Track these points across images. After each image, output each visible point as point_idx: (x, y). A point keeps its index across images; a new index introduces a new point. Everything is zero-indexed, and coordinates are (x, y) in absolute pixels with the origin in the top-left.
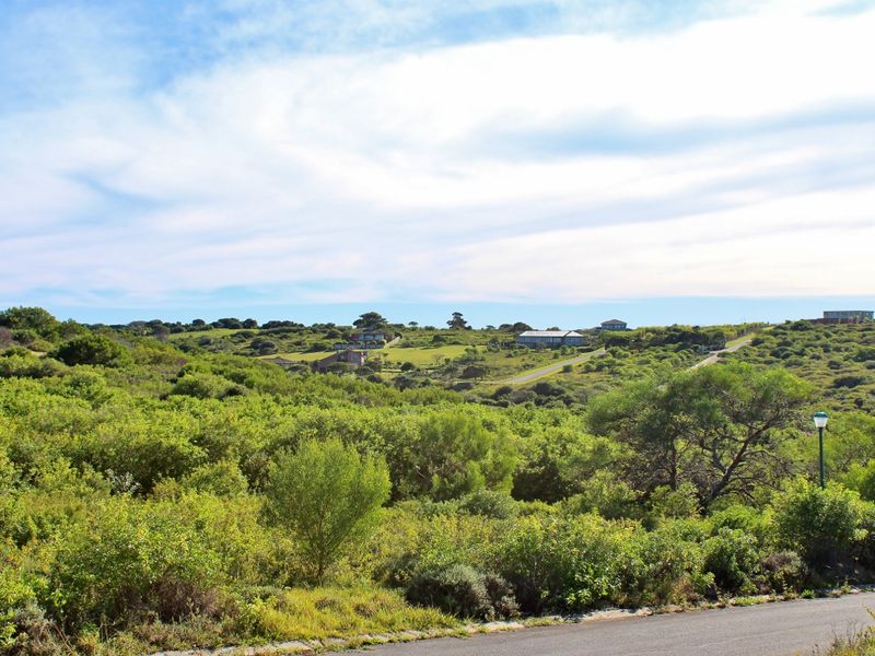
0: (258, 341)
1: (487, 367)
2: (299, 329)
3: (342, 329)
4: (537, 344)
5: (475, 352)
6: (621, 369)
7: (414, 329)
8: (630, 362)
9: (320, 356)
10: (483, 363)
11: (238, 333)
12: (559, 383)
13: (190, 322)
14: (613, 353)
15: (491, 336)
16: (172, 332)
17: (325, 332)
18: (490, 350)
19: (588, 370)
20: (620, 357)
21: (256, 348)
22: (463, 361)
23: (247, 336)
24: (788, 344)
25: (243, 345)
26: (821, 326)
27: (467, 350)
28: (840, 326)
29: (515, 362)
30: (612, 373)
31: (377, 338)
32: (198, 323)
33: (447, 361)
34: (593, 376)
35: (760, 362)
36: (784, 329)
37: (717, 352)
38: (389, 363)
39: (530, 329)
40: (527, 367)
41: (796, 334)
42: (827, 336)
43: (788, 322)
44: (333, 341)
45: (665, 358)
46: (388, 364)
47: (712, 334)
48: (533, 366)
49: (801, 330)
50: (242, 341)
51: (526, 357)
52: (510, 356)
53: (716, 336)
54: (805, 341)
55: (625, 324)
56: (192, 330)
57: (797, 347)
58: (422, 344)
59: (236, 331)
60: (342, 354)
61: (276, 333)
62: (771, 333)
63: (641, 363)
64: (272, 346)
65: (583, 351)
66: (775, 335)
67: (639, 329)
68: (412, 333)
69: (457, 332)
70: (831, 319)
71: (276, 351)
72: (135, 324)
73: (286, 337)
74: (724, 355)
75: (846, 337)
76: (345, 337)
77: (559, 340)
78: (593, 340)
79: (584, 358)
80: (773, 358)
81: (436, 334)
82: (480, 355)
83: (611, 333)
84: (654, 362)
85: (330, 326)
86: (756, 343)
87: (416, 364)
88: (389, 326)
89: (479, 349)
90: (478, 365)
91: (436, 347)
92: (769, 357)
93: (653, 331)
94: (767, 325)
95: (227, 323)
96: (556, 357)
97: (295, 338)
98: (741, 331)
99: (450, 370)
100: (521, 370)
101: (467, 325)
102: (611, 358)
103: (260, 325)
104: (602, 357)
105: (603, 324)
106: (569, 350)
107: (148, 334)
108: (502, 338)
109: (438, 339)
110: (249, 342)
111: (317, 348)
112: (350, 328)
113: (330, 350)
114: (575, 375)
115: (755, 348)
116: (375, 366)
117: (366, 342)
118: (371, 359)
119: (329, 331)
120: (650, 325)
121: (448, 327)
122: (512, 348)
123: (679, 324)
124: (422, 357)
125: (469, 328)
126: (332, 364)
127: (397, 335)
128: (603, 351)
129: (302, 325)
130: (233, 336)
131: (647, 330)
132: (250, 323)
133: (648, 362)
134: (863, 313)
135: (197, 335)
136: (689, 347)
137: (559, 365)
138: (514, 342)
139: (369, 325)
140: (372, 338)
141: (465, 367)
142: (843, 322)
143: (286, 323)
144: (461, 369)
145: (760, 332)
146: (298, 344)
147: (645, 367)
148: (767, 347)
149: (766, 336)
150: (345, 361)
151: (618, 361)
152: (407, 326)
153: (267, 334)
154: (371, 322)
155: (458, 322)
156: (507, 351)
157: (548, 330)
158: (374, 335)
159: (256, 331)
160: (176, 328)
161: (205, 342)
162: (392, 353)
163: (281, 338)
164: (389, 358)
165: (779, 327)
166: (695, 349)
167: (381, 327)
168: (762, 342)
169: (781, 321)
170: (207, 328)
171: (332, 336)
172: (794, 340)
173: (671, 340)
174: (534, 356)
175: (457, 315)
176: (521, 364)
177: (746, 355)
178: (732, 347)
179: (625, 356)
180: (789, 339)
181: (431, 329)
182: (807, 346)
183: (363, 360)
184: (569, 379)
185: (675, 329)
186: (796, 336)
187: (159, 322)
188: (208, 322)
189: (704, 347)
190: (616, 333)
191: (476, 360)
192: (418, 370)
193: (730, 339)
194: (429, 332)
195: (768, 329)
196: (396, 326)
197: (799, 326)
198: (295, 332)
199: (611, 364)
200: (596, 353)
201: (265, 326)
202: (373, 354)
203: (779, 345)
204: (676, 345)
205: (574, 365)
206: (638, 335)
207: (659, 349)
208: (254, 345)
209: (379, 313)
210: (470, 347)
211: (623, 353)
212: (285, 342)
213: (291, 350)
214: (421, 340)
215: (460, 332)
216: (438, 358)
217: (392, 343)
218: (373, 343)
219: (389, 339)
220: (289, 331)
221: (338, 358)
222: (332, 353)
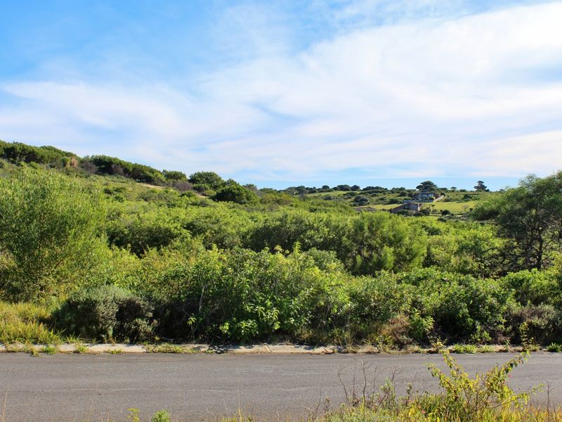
0: (359, 198)
2: (384, 191)
3: (409, 191)
7: (453, 191)
9: (394, 206)
11: (348, 193)
13: (321, 187)
16: (309, 193)
17: (398, 193)
21: (357, 202)
23: (352, 195)
25: (349, 200)
31: (430, 196)
32: (325, 188)
33: (471, 209)
38: (435, 211)
44: (403, 198)
46: (434, 211)
50: (349, 198)
56: (322, 192)
58: (457, 200)
59: (345, 192)
60: (406, 205)
61: (370, 193)
64: (366, 201)
68: (452, 194)
69: (480, 193)
71: (369, 204)
72: (290, 188)
73: (375, 195)
76: (410, 195)
81: (466, 194)
85: (402, 189)
87: (451, 212)
88: (438, 190)
91: (466, 201)
95: (342, 188)
97: (381, 196)
101: (486, 189)
103: (362, 189)
107: (296, 194)
109: (467, 197)
110: (353, 198)
111: (393, 202)
112: (414, 190)
113: (401, 203)
116: (426, 212)
117: (422, 198)
118: (424, 208)
119: (401, 192)
121: (474, 190)
124: (455, 207)
125: (488, 191)
126: (400, 211)
127: (442, 194)
129: (386, 189)
130: (344, 195)
132: (356, 188)
135: (323, 194)
139: (426, 188)
140: (426, 196)
143: (377, 188)
146: (382, 199)
150: (408, 209)
152: (449, 189)
153: (364, 194)
155: (481, 187)
158: (428, 194)
159: (359, 192)
160: (312, 191)
161: (329, 198)
162: (438, 205)
163: (372, 196)
164: (435, 208)
167: (432, 189)
170: (330, 191)
171: (403, 194)
175: (480, 182)
181: (464, 191)
183: (419, 209)
187: (304, 187)
188: (331, 187)
192: (452, 215)
194: (462, 193)
196: (443, 189)
198: (381, 192)
201: (365, 189)
202: (426, 205)
208: (356, 200)
209: (433, 181)
212: (374, 198)
213: (377, 203)
214: (457, 197)
215: (482, 193)
216: (466, 208)
217: (438, 199)
218: (426, 199)
219: (437, 197)
220: (378, 192)
221: (404, 207)
222: (401, 205)
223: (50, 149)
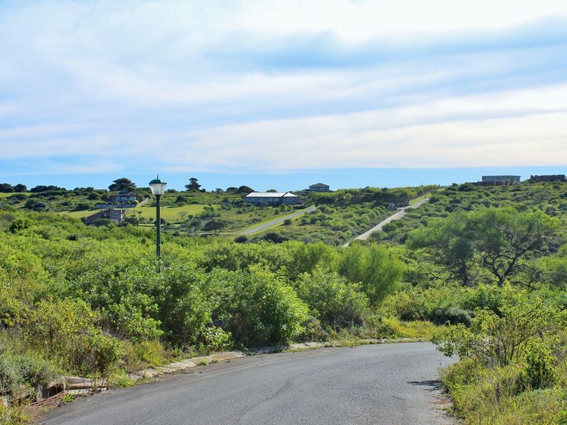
0: (32, 202)
1: (224, 222)
2: (63, 192)
3: (100, 192)
4: (260, 203)
5: (212, 209)
6: (330, 222)
8: (336, 217)
9: (86, 214)
10: (219, 218)
11: (13, 196)
12: (283, 233)
14: (322, 210)
15: (222, 198)
17: (85, 195)
18: (224, 208)
19: (304, 223)
20: (328, 212)
22: (204, 217)
23: (21, 198)
24: (458, 202)
25: (18, 206)
26: (482, 188)
27: (205, 208)
28: (496, 188)
29: (245, 217)
30: (323, 225)
31: (131, 199)
33: (191, 217)
34: (309, 227)
35: (438, 216)
36: (454, 190)
37: (404, 208)
38: (143, 219)
39: (253, 191)
40: (255, 221)
41: (463, 194)
42: (487, 195)
43: (454, 185)
44: (94, 202)
45: (363, 213)
46: (141, 220)
47: (398, 195)
48: (260, 220)
49: (467, 191)
50: (17, 203)
51: (253, 213)
52: (240, 213)
53: (401, 196)
54: (471, 199)
55: (328, 187)
57: (465, 204)
58: (168, 204)
59: (10, 194)
60: (105, 212)
61: (46, 195)
62: (443, 193)
63: (345, 217)
64: (44, 206)
65: (298, 208)
66: (447, 194)
67: (339, 191)
69: (194, 194)
70: (488, 182)
71: (47, 210)
73: (54, 199)
74: (409, 210)
75: (501, 196)
76: (104, 198)
77: (278, 199)
78: (304, 200)
79: (299, 214)
80: (447, 213)
81: (177, 195)
82: (216, 212)
83: (318, 194)
84: (356, 217)
85: (90, 189)
86: (433, 201)
87: (166, 220)
88: (139, 190)
89: (215, 207)
90: (216, 219)
91: (180, 205)
92: (444, 212)
93: (351, 192)
94: (439, 187)
95: (2, 188)
96: (277, 213)
97: (62, 200)
98: (421, 192)
99: (194, 224)
100: (250, 224)
101: (201, 188)
102: (320, 213)
103: (29, 189)
104: (313, 213)
105: (311, 187)
106: (286, 208)
108: (231, 198)
109: (180, 200)
110: (23, 203)
111: (81, 207)
112: (106, 191)
113: (92, 209)
114: (295, 227)
115: (432, 205)
116: (133, 221)
117: (121, 202)
118: (128, 216)
119: (90, 193)
120: (348, 187)
121: (185, 189)
122: (240, 206)
123: (370, 186)
124: (170, 214)
125: (203, 191)
126: (97, 220)
127: (146, 196)
128: (313, 208)
129: (64, 189)
130: (8, 198)
131: (346, 192)
132: (21, 188)
133: (351, 216)
134: (512, 178)
136: (382, 204)
137: (281, 219)
138: (242, 202)
139: (122, 188)
140: (126, 199)
141: (206, 222)
142: (498, 184)
143: (51, 188)
144: (203, 223)
145: (434, 193)
146: (65, 204)
147: (349, 220)
148: (441, 204)
149: (440, 196)
150: (108, 217)
151: (327, 216)
153: (37, 196)
154: (122, 185)
155: (194, 186)
156: (237, 209)
157: (268, 191)
158: (128, 197)
159: (28, 194)
162: (144, 211)
163: (50, 200)
164: (143, 215)
165: (450, 188)
166: (386, 206)
167: (130, 190)
168: (438, 200)
169: (449, 184)
171: (93, 197)
172: (462, 199)
173: (367, 199)
174: (259, 212)
175: (193, 180)
176: (250, 219)
177: (426, 210)
178: (415, 204)
179: (332, 212)
180: (458, 198)
181: (172, 191)
182: (473, 203)
183: (122, 217)
184: (290, 231)
185: (367, 190)
186: (463, 196)
189: (393, 205)
190: (322, 194)
191: (213, 216)
192: (169, 224)
193: (412, 198)
194: (173, 194)
195: (441, 190)
196: (144, 189)
197: (465, 188)
198: (61, 195)
199: (322, 218)
200: (309, 210)
201: (33, 190)
202: (130, 212)
203: (451, 202)
204: (372, 203)
205: (292, 219)
206: (339, 196)
207: (358, 206)
208: (28, 206)
209: (129, 179)
210: (208, 206)
211: (330, 209)
212: (53, 203)
213: (59, 209)
215: (197, 194)
216: (183, 215)
217: (143, 203)
218: (128, 203)
219: (140, 201)
220: (57, 194)
221: (101, 215)
222: (96, 212)
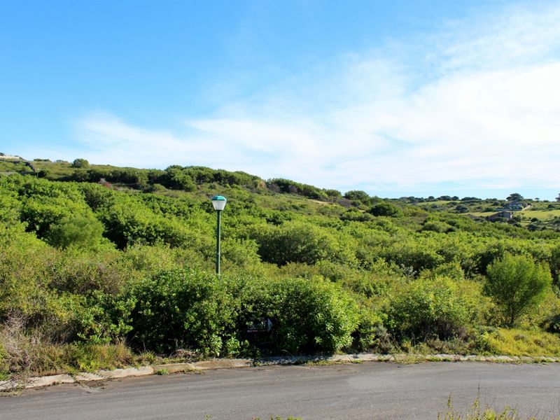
0: (459, 207)
2: (480, 201)
3: (501, 201)
7: (537, 202)
9: (490, 214)
13: (427, 197)
16: (419, 202)
17: (492, 203)
23: (454, 204)
25: (452, 208)
31: (518, 206)
32: (431, 198)
33: (556, 217)
44: (496, 207)
46: (524, 218)
56: (428, 201)
58: (542, 209)
59: (449, 202)
60: (501, 213)
61: (468, 203)
64: (466, 209)
68: (537, 204)
71: (468, 211)
72: (402, 198)
73: (473, 205)
76: (502, 205)
81: (549, 204)
85: (495, 200)
87: (539, 219)
88: (525, 200)
91: (550, 210)
95: (445, 198)
97: (477, 205)
99: (557, 222)
103: (460, 199)
107: (408, 203)
109: (550, 206)
110: (455, 207)
111: (488, 210)
112: (505, 201)
113: (495, 211)
116: (517, 219)
117: (513, 207)
118: (516, 216)
119: (494, 202)
121: (556, 200)
124: (542, 215)
126: (496, 218)
127: (529, 204)
130: (447, 204)
132: (456, 198)
135: (431, 203)
139: (514, 199)
140: (515, 205)
143: (473, 198)
146: (479, 208)
150: (502, 216)
152: (534, 200)
153: (464, 203)
154: (515, 198)
158: (517, 204)
159: (458, 202)
160: (421, 200)
161: (435, 207)
162: (527, 213)
163: (471, 205)
164: (525, 216)
167: (520, 200)
170: (435, 201)
171: (496, 204)
181: (547, 201)
183: (511, 216)
187: (413, 197)
188: (436, 198)
192: (540, 222)
194: (546, 203)
196: (528, 200)
198: (477, 202)
201: (463, 200)
202: (517, 214)
208: (457, 209)
209: (519, 193)
212: (472, 207)
213: (475, 211)
214: (541, 207)
216: (551, 216)
217: (526, 208)
218: (516, 208)
219: (525, 206)
220: (474, 202)
221: (499, 215)
222: (496, 213)
223: (242, 173)
